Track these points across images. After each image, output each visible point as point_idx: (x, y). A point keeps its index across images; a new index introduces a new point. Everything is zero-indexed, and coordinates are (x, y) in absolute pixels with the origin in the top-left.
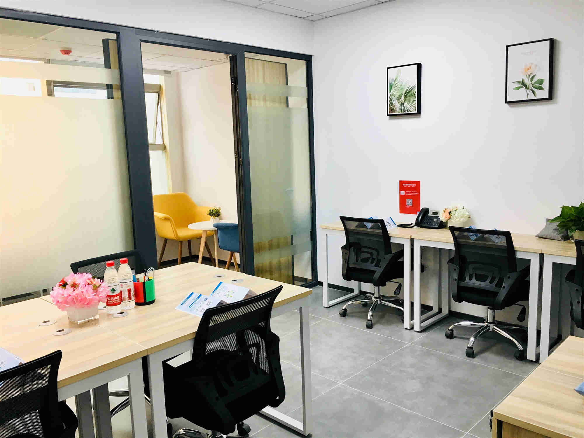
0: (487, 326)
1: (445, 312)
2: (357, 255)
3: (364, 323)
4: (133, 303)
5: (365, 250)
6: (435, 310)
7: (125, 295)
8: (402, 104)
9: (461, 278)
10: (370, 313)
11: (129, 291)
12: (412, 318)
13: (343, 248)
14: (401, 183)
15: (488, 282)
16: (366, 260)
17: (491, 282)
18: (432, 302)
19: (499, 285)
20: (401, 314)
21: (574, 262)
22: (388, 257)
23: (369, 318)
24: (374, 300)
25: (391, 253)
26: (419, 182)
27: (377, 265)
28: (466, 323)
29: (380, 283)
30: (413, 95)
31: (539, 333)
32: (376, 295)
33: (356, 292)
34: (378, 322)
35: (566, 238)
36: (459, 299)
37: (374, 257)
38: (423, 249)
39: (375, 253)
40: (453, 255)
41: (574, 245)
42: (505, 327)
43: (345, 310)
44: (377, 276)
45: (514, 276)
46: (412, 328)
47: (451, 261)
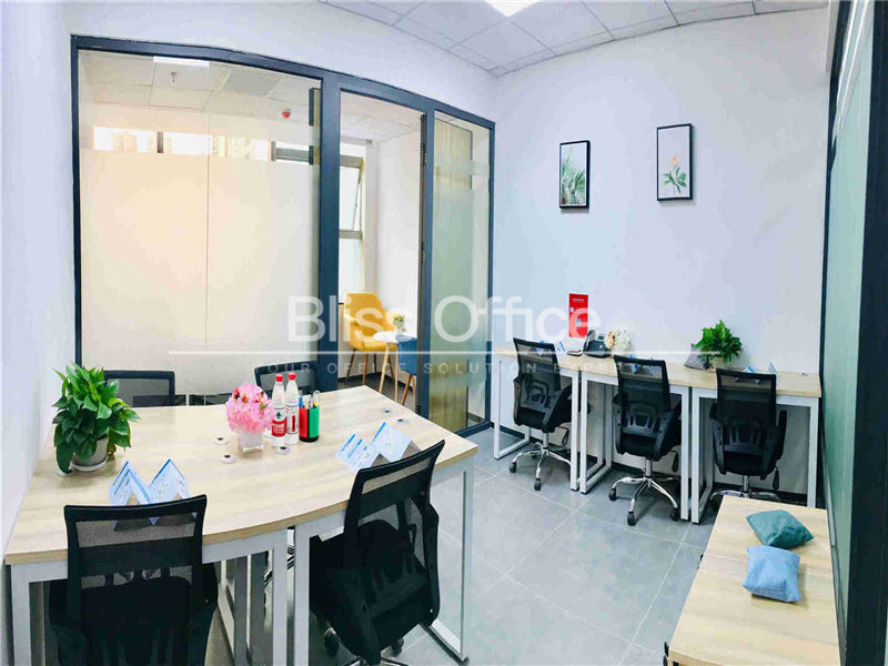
0: (646, 481)
1: (609, 464)
2: (529, 389)
3: (533, 483)
4: (297, 436)
5: (538, 384)
6: (600, 462)
7: (290, 424)
8: (573, 193)
9: (624, 423)
10: (539, 470)
11: (294, 418)
12: (578, 476)
13: (516, 380)
14: (572, 296)
15: (646, 427)
16: (535, 398)
17: (650, 427)
18: (596, 453)
19: (656, 430)
20: (568, 467)
21: (715, 396)
22: (558, 394)
23: (537, 476)
24: (543, 451)
25: (560, 388)
26: (587, 296)
27: (547, 406)
28: (627, 479)
29: (549, 429)
30: (582, 182)
31: (690, 480)
32: (545, 445)
33: (527, 439)
34: (546, 481)
35: (707, 366)
36: (621, 451)
37: (545, 393)
38: (590, 383)
39: (544, 388)
40: (616, 393)
41: (715, 375)
42: (661, 480)
43: (515, 463)
44: (546, 420)
45: (669, 416)
46: (578, 489)
47: (615, 400)
